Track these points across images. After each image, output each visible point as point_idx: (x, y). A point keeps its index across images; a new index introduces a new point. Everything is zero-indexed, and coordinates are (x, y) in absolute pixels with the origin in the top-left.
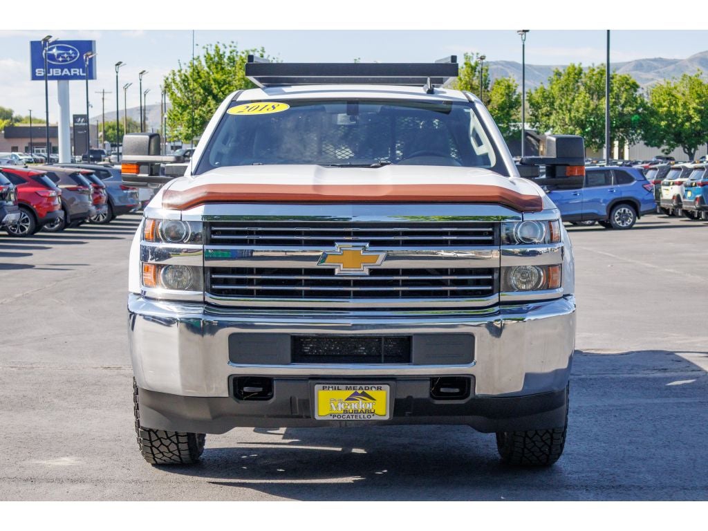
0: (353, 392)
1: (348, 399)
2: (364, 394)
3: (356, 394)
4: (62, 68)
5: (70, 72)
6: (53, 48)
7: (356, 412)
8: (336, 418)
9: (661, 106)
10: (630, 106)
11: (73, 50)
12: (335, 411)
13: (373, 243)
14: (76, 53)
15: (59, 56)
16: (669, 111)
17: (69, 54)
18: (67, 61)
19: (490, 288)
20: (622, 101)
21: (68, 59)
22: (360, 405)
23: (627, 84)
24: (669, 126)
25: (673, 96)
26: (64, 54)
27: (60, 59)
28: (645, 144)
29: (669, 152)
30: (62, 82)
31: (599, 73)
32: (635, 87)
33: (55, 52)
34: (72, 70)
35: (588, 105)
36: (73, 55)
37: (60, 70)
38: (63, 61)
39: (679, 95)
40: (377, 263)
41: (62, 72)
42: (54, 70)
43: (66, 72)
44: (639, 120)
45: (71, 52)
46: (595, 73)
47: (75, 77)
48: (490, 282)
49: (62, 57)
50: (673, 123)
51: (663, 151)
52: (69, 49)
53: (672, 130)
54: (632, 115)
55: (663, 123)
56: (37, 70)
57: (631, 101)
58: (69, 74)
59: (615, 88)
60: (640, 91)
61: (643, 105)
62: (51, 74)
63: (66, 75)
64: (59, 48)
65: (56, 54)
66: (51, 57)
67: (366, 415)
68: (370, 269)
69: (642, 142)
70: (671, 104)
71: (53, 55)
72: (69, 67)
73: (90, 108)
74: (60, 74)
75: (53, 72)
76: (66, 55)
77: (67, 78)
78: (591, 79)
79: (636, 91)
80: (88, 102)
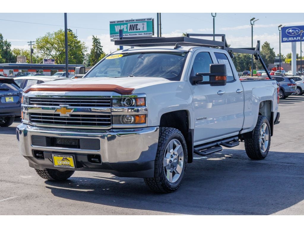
0: (63, 158)
1: (62, 160)
2: (66, 159)
3: (64, 158)
4: (293, 37)
5: (297, 39)
6: (290, 29)
7: (65, 165)
8: (60, 167)
11: (298, 30)
12: (59, 164)
14: (299, 31)
15: (292, 32)
17: (296, 31)
18: (295, 34)
19: (110, 122)
21: (296, 33)
22: (65, 162)
26: (294, 31)
27: (293, 34)
30: (293, 43)
33: (291, 31)
34: (297, 38)
36: (298, 32)
37: (292, 38)
38: (294, 34)
40: (71, 113)
41: (293, 39)
42: (290, 38)
43: (295, 38)
45: (297, 30)
47: (298, 41)
48: (109, 121)
49: (294, 33)
52: (296, 29)
56: (284, 39)
58: (296, 39)
62: (289, 40)
63: (295, 40)
64: (292, 29)
65: (291, 32)
66: (289, 33)
67: (68, 166)
68: (70, 115)
71: (290, 32)
72: (296, 37)
73: (302, 53)
74: (293, 40)
75: (290, 39)
76: (295, 32)
77: (295, 41)
80: (301, 50)
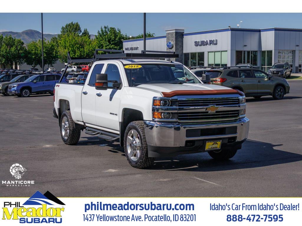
0: (214, 142)
2: (216, 143)
3: (214, 143)
7: (214, 148)
9: (32, 51)
10: (21, 50)
12: (209, 148)
13: (217, 105)
16: (35, 52)
19: (237, 115)
20: (19, 49)
22: (214, 146)
23: (20, 42)
24: (35, 57)
25: (36, 47)
28: (27, 64)
29: (35, 67)
31: (9, 38)
32: (23, 43)
35: (7, 50)
39: (38, 47)
44: (24, 55)
46: (8, 38)
50: (37, 57)
51: (33, 66)
53: (37, 59)
54: (22, 53)
55: (33, 57)
57: (22, 48)
59: (16, 44)
60: (24, 45)
61: (26, 50)
68: (216, 111)
69: (26, 63)
70: (35, 50)
78: (7, 40)
79: (23, 45)
